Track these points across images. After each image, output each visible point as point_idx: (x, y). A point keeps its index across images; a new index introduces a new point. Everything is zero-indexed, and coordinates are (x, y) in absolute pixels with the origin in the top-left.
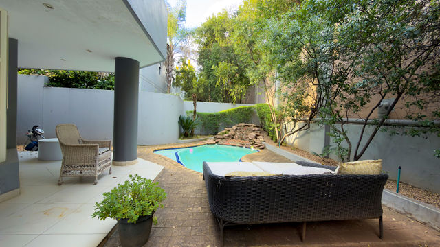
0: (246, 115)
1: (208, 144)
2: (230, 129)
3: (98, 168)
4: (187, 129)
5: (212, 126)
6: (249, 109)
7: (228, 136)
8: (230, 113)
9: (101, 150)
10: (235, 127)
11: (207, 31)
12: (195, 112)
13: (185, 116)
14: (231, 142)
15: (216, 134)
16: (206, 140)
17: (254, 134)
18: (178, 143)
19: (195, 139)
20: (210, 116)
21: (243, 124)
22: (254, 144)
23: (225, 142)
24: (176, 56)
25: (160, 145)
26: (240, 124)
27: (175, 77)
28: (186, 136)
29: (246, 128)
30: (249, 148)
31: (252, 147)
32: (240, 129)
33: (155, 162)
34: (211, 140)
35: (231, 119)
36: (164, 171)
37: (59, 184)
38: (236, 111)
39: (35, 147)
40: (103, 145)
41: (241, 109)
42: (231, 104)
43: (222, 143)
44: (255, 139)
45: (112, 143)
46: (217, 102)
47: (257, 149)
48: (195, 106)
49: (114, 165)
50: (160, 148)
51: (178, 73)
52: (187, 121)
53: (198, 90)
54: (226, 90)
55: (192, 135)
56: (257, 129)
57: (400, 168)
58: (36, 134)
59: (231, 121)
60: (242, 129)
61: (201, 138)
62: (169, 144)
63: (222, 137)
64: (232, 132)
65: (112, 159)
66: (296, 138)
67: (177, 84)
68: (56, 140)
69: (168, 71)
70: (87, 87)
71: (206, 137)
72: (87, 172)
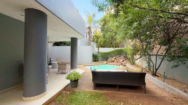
0: (119, 52)
1: (103, 64)
3: (66, 70)
4: (95, 58)
5: (106, 57)
6: (121, 50)
8: (113, 52)
9: (67, 65)
10: (114, 57)
11: (103, 20)
12: (99, 52)
13: (95, 53)
14: (113, 63)
15: (107, 60)
16: (103, 62)
17: (122, 60)
18: (92, 64)
19: (98, 62)
20: (105, 53)
21: (118, 56)
23: (110, 63)
24: (93, 30)
25: (86, 64)
27: (92, 38)
28: (95, 61)
29: (119, 57)
31: (121, 65)
32: (117, 58)
33: (83, 69)
34: (105, 62)
35: (113, 54)
36: (85, 72)
37: (57, 74)
38: (115, 51)
39: (51, 65)
40: (68, 64)
41: (117, 50)
42: (113, 48)
44: (122, 62)
45: (70, 63)
46: (107, 47)
47: (122, 66)
48: (98, 50)
49: (71, 70)
50: (85, 65)
51: (93, 37)
52: (95, 55)
53: (100, 43)
54: (111, 43)
55: (98, 61)
56: (124, 58)
57: (164, 73)
58: (51, 60)
59: (113, 55)
61: (101, 62)
62: (89, 64)
63: (109, 61)
64: (113, 60)
65: (70, 68)
66: (139, 62)
67: (93, 41)
68: (57, 62)
69: (90, 37)
70: (63, 46)
72: (64, 71)
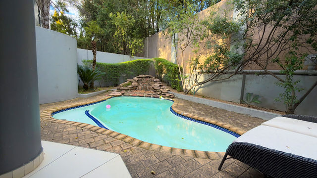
0: (144, 68)
1: (114, 96)
2: (132, 80)
4: (85, 80)
5: (112, 78)
6: (147, 61)
7: (132, 88)
8: (131, 65)
10: (136, 79)
12: (95, 61)
14: (137, 93)
15: (118, 85)
17: (157, 85)
18: (81, 99)
20: (112, 67)
21: (143, 76)
22: (161, 93)
23: (130, 93)
26: (141, 76)
28: (86, 89)
29: (147, 79)
30: (158, 97)
31: (161, 97)
32: (141, 80)
34: (115, 91)
38: (136, 63)
41: (139, 62)
42: (129, 56)
43: (127, 94)
47: (166, 98)
48: (95, 55)
54: (124, 42)
55: (92, 87)
56: (158, 80)
59: (132, 72)
60: (144, 80)
61: (103, 90)
63: (126, 88)
64: (135, 84)
71: (108, 89)
